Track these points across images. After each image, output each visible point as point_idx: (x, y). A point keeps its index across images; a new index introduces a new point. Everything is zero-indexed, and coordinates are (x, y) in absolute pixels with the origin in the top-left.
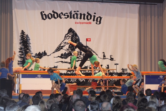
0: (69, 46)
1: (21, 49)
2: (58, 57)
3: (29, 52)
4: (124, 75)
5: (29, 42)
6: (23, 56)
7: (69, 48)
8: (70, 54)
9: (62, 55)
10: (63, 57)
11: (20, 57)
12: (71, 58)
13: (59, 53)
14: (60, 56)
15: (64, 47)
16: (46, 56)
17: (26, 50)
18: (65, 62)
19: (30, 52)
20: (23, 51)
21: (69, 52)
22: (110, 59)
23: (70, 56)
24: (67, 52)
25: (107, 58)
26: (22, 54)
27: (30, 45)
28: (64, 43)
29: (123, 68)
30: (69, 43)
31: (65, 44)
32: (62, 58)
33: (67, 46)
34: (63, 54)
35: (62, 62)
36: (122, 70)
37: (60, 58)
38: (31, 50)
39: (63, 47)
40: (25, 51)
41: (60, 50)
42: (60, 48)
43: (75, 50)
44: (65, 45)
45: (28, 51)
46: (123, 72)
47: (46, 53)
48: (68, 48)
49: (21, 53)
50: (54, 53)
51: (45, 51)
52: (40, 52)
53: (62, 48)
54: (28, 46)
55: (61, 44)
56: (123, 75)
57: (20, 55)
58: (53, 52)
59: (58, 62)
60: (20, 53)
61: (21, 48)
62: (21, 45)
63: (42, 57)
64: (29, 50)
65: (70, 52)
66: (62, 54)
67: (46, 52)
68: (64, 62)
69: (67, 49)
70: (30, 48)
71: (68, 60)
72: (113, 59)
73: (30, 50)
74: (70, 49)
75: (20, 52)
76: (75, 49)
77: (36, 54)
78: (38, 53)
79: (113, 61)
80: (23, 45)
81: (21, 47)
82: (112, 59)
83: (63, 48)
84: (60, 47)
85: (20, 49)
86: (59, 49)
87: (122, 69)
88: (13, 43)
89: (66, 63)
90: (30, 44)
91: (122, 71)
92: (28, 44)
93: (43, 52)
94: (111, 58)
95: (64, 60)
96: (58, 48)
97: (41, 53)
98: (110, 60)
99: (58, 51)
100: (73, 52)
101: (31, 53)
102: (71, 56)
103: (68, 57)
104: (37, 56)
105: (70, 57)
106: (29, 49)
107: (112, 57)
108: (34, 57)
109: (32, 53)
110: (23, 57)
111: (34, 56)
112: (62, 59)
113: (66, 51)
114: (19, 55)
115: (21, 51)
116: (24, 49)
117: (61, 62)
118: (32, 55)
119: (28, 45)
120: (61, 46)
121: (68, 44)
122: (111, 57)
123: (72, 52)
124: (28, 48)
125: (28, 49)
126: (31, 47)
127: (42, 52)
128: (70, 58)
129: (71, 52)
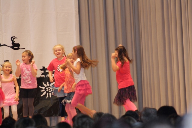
4: (48, 83)
22: (11, 45)
25: (4, 44)
29: (44, 67)
36: (43, 72)
46: (44, 76)
56: (46, 84)
72: (18, 45)
79: (19, 50)
82: (16, 46)
87: (41, 70)
91: (43, 74)
94: (13, 43)
98: (12, 47)
107: (16, 41)
122: (13, 41)
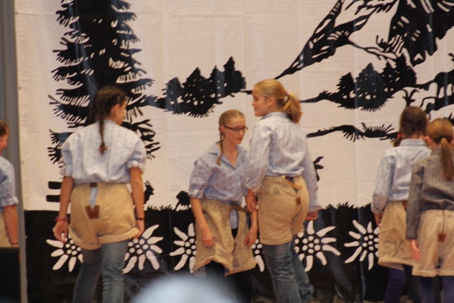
0: (395, 20)
1: (69, 52)
2: (324, 96)
3: (121, 72)
5: (120, 7)
6: (84, 102)
7: (392, 34)
8: (401, 77)
9: (346, 82)
10: (352, 95)
11: (67, 109)
12: (409, 100)
13: (327, 74)
14: (334, 89)
15: (359, 28)
16: (238, 95)
17: (106, 57)
18: (370, 133)
19: (134, 71)
20: (81, 66)
21: (393, 65)
23: (398, 87)
24: (379, 66)
26: (75, 87)
27: (130, 23)
28: (361, 3)
30: (391, 4)
31: (364, 12)
32: (349, 104)
33: (380, 24)
34: (355, 75)
35: (349, 130)
37: (334, 106)
38: (134, 56)
39: (350, 27)
40: (99, 64)
41: (331, 52)
42: (334, 37)
43: (435, 48)
44: (367, 17)
45: (120, 65)
47: (239, 74)
48: (385, 37)
49: (73, 80)
50: (291, 70)
51: (230, 64)
52: (197, 72)
53: (344, 41)
54: (113, 33)
55: (337, 11)
57: (67, 93)
58: (287, 66)
59: (320, 133)
60: (65, 84)
61: (69, 44)
62: (68, 29)
63: (216, 101)
64: (122, 59)
65: (400, 61)
66: (349, 75)
67: (237, 67)
68: (359, 133)
69: (382, 45)
70: (132, 46)
71: (390, 113)
73: (130, 62)
74: (398, 41)
75: (62, 72)
76: (438, 41)
77: (174, 83)
78: (183, 80)
80: (82, 27)
81: (68, 38)
83: (354, 37)
84: (330, 29)
85: (63, 55)
86: (323, 43)
88: (12, 13)
89: (377, 140)
90: (129, 16)
92: (114, 16)
93: (222, 69)
95: (358, 117)
96: (315, 36)
97: (206, 74)
99: (319, 60)
100: (419, 61)
101: (138, 78)
102: (410, 90)
103: (389, 95)
104: (180, 100)
105: (399, 96)
106: (127, 51)
108: (161, 104)
109: (144, 76)
110: (85, 105)
111: (161, 95)
112: (349, 110)
113: (372, 59)
114: (58, 98)
115: (71, 70)
116: (89, 51)
117: (340, 134)
118: (147, 91)
119: (118, 27)
120: (340, 21)
121: (381, 7)
123: (414, 63)
124: (119, 44)
125: (116, 53)
126: (133, 37)
127: (215, 70)
128: (404, 103)
129: (408, 63)
